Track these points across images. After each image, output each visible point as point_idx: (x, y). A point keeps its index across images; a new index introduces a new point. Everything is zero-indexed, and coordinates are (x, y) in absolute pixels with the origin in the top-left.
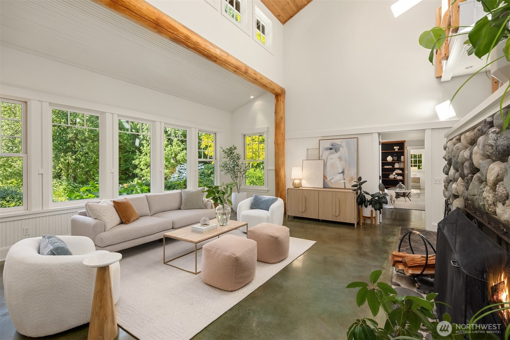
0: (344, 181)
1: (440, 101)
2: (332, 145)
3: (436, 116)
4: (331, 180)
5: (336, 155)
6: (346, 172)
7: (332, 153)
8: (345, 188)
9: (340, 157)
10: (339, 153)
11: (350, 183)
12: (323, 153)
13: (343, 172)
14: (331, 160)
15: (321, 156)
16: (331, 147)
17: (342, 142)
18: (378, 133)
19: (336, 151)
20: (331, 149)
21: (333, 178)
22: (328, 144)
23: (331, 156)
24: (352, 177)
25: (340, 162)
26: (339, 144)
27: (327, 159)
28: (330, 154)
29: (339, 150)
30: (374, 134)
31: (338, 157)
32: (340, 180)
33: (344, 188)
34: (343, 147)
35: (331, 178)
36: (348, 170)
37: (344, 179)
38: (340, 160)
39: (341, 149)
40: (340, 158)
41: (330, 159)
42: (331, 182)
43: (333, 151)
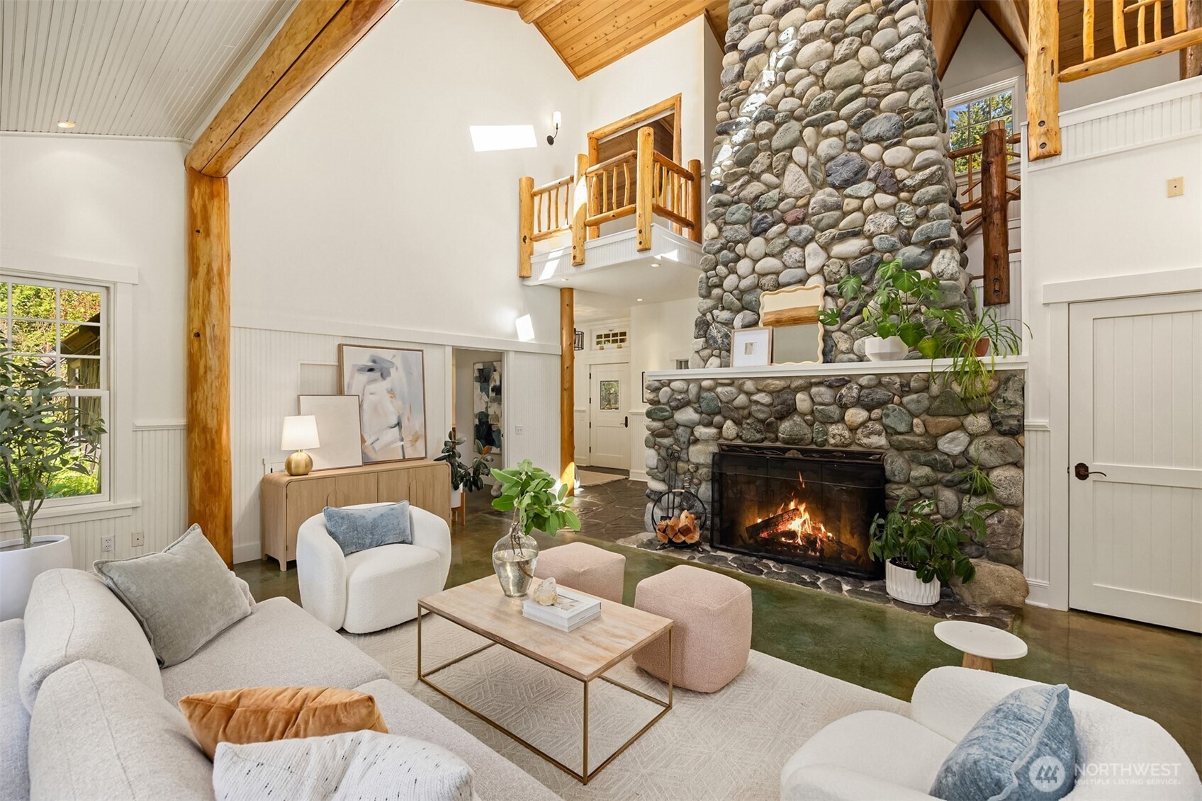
0: (402, 443)
1: (521, 314)
2: (374, 361)
3: (515, 334)
4: (374, 445)
5: (382, 386)
6: (405, 423)
7: (375, 380)
8: (404, 460)
9: (392, 390)
10: (388, 379)
11: (412, 446)
12: (352, 377)
13: (399, 424)
14: (371, 396)
15: (348, 387)
16: (370, 364)
17: (394, 356)
18: (453, 346)
19: (382, 374)
20: (371, 370)
21: (378, 439)
22: (364, 358)
23: (372, 387)
24: (417, 432)
25: (392, 402)
26: (387, 359)
27: (363, 395)
28: (371, 382)
29: (389, 374)
30: (447, 348)
31: (387, 390)
32: (393, 442)
33: (402, 458)
34: (397, 369)
35: (373, 439)
36: (408, 419)
37: (402, 440)
38: (391, 397)
39: (393, 371)
40: (391, 392)
41: (372, 394)
42: (374, 448)
43: (376, 375)
